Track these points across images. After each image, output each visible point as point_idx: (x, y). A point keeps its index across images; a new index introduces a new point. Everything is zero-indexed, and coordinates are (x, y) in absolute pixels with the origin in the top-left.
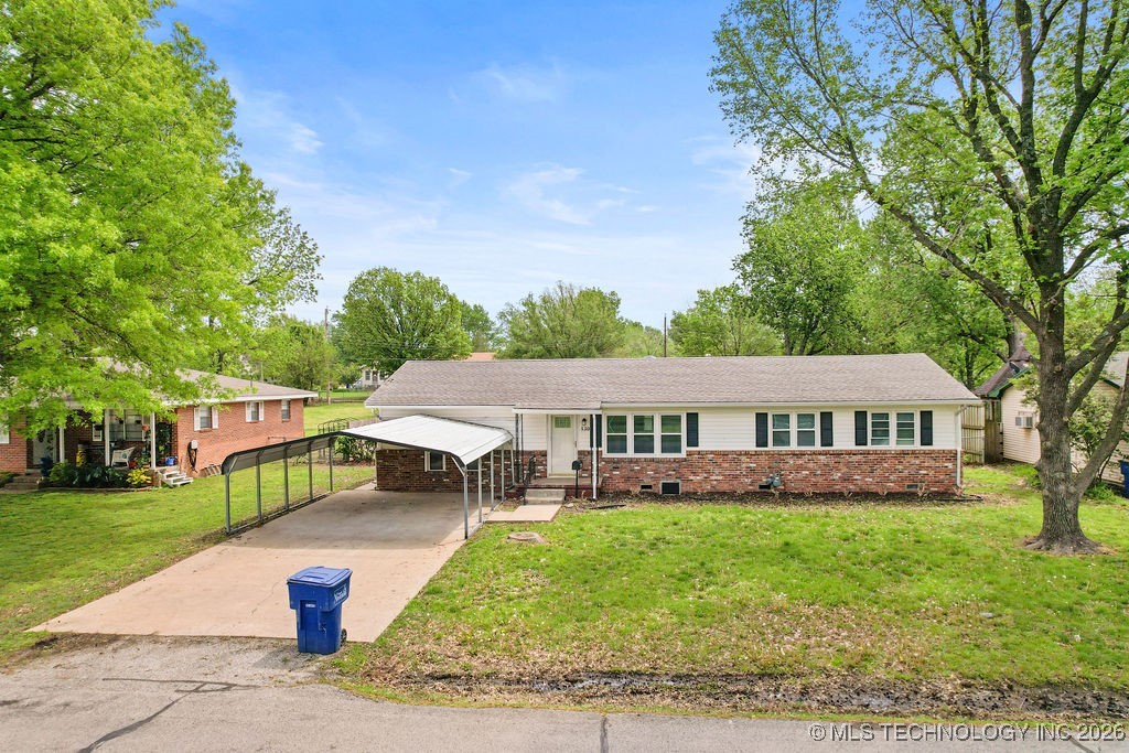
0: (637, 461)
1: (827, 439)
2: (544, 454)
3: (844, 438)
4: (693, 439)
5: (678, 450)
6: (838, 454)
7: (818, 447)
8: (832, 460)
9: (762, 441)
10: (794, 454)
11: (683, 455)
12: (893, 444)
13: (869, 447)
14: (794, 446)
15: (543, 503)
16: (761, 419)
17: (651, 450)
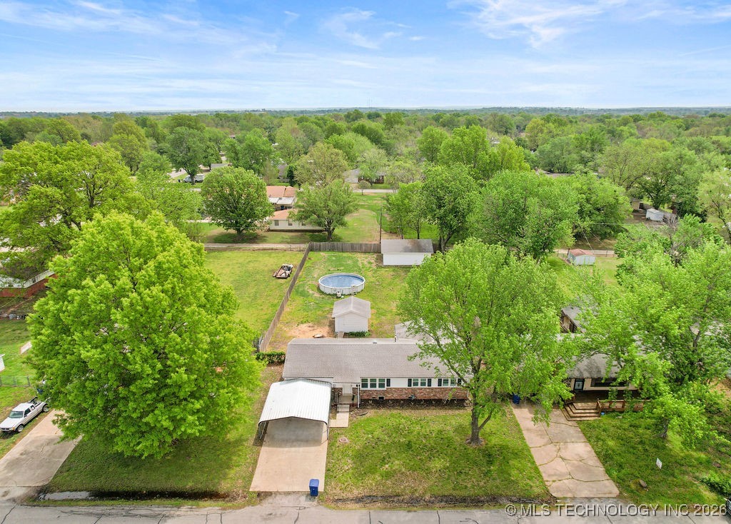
0: (371, 391)
1: (430, 385)
2: (342, 389)
3: (435, 384)
4: (389, 385)
5: (384, 387)
6: (432, 389)
7: (427, 386)
8: (431, 390)
9: (410, 385)
10: (419, 389)
11: (385, 389)
12: (449, 386)
13: (442, 386)
14: (419, 386)
15: (344, 412)
16: (410, 381)
17: (376, 387)
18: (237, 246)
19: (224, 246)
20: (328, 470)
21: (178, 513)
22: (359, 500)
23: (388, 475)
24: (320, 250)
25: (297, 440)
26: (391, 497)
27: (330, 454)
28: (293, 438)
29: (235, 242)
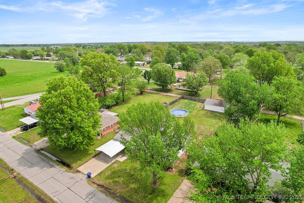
18: (160, 93)
19: (156, 92)
20: (101, 172)
21: (57, 167)
22: (99, 185)
23: (116, 182)
24: (186, 99)
25: (104, 160)
26: (108, 189)
27: (107, 168)
28: (104, 159)
29: (160, 91)
